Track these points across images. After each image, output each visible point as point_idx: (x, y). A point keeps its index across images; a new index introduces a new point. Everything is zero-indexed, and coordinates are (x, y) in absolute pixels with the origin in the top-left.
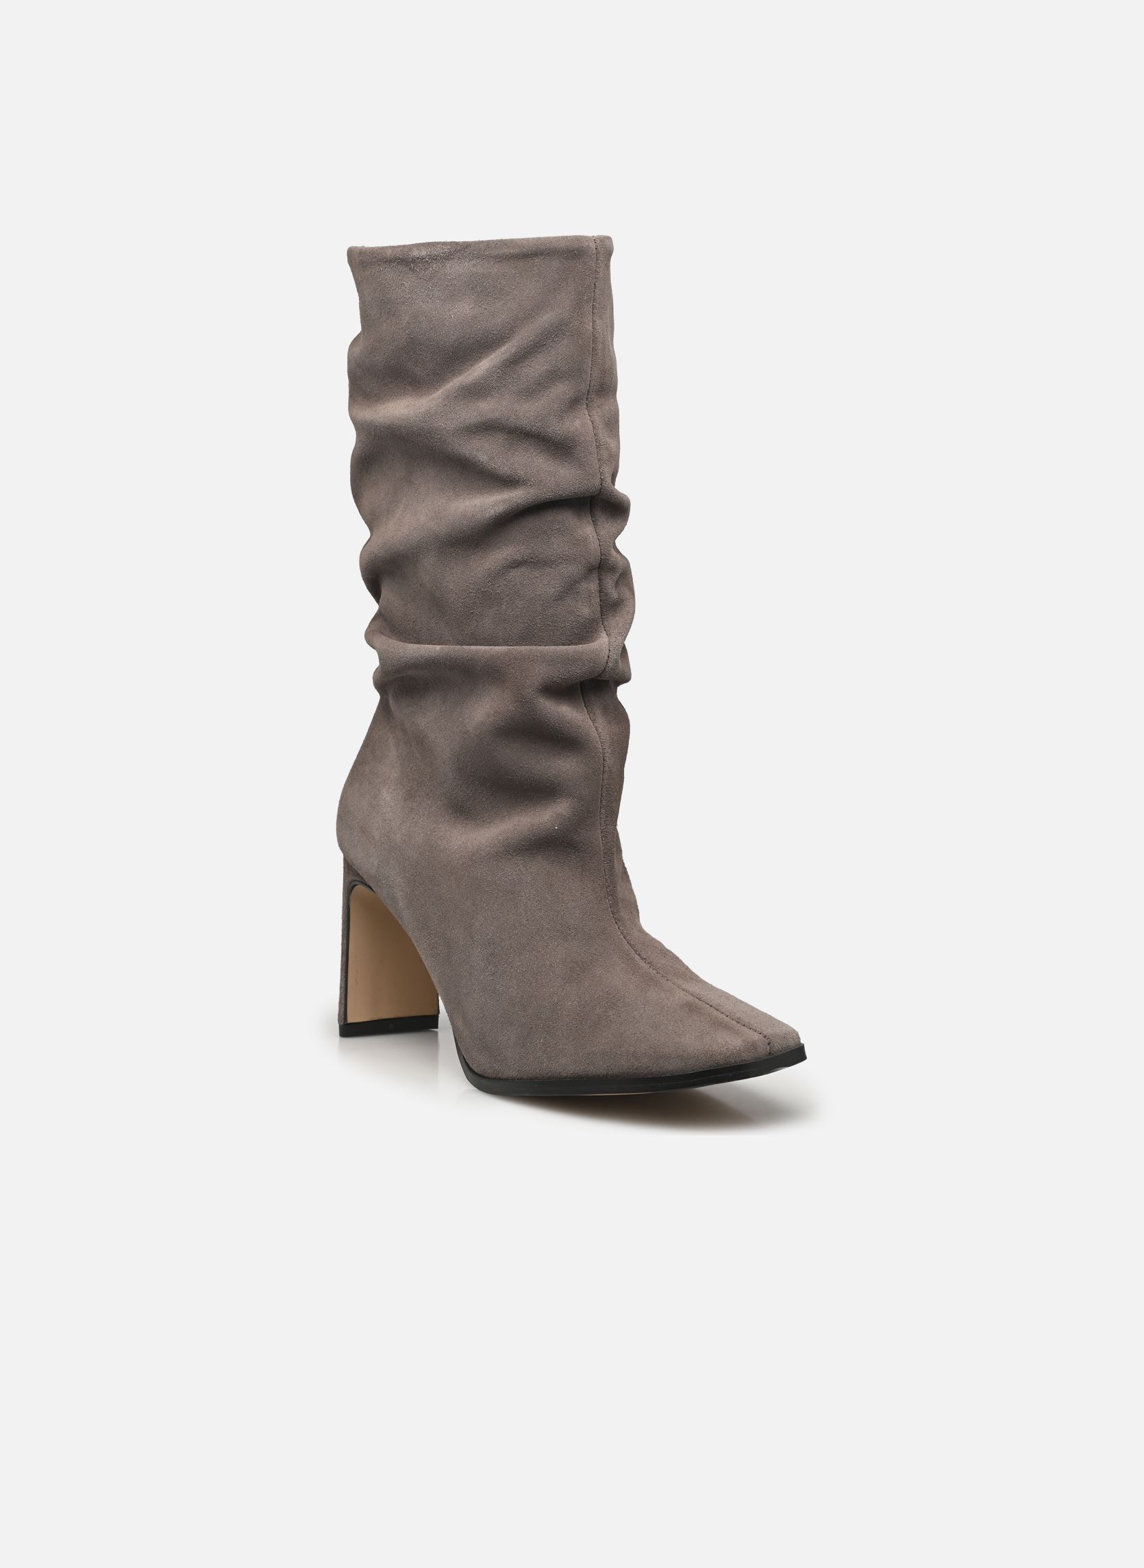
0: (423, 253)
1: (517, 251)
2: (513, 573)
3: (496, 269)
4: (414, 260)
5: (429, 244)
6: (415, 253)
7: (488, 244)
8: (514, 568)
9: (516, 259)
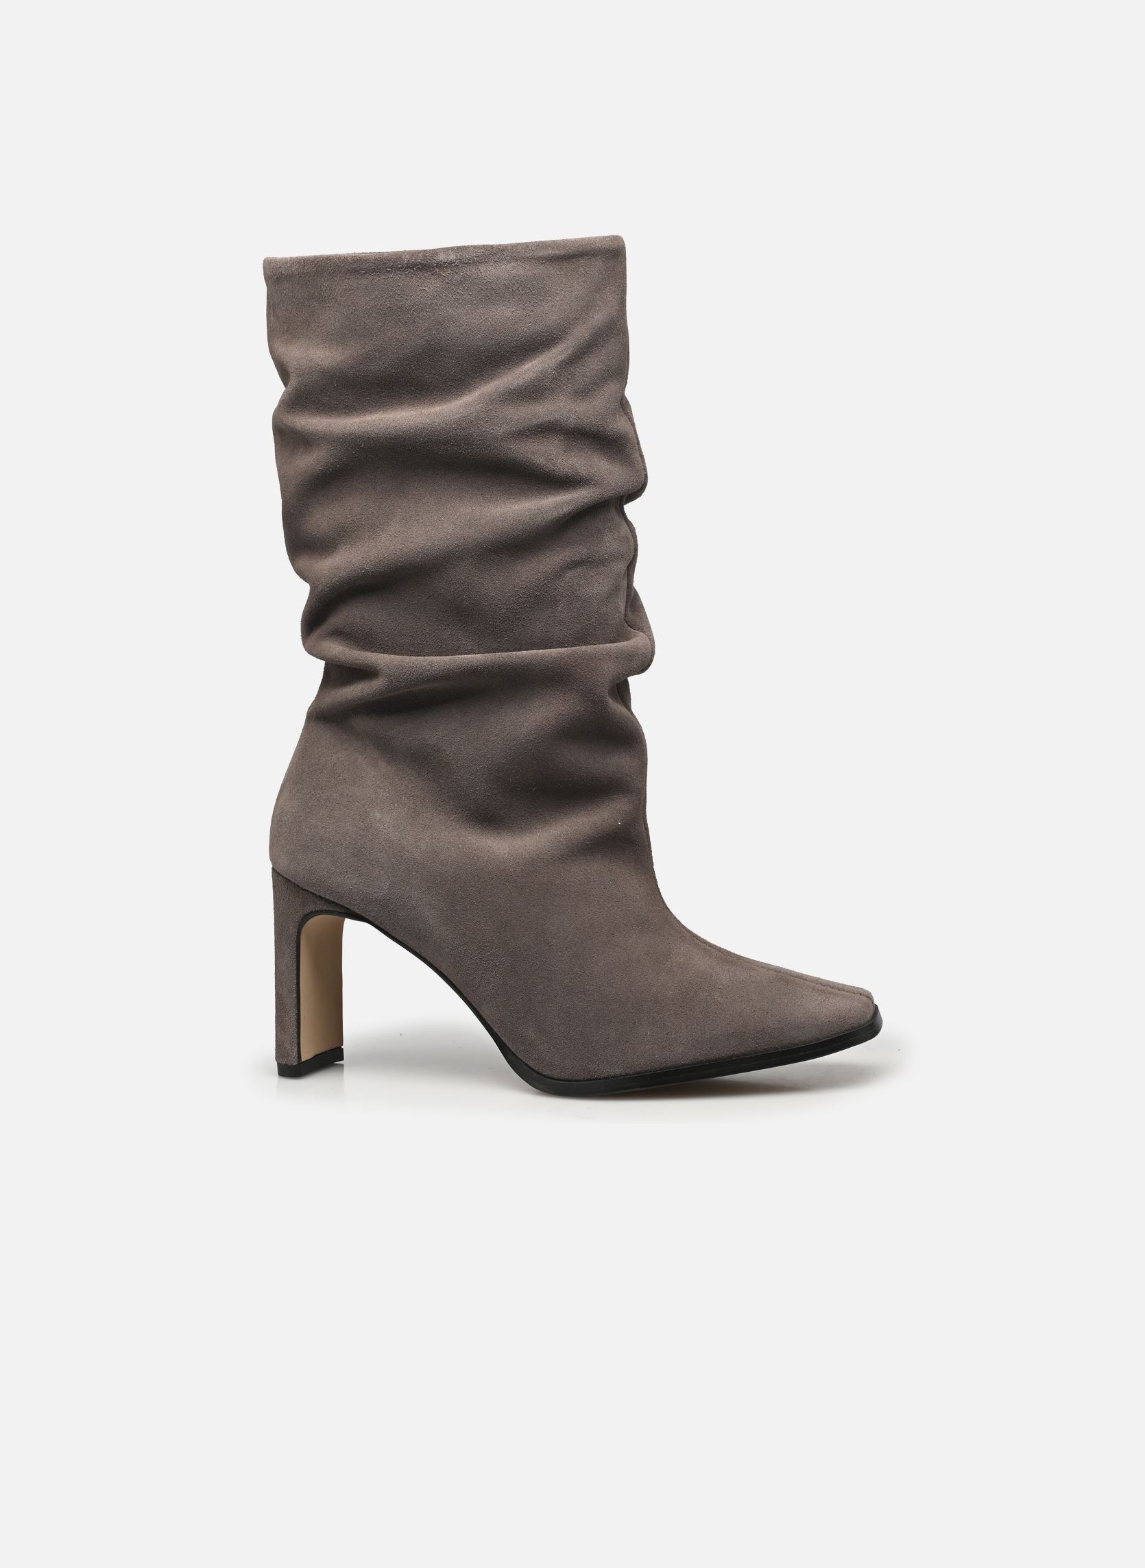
0: (452, 257)
1: (563, 252)
2: (569, 574)
3: (539, 270)
4: (441, 265)
5: (458, 248)
6: (442, 257)
7: (527, 246)
8: (570, 569)
9: (560, 260)
